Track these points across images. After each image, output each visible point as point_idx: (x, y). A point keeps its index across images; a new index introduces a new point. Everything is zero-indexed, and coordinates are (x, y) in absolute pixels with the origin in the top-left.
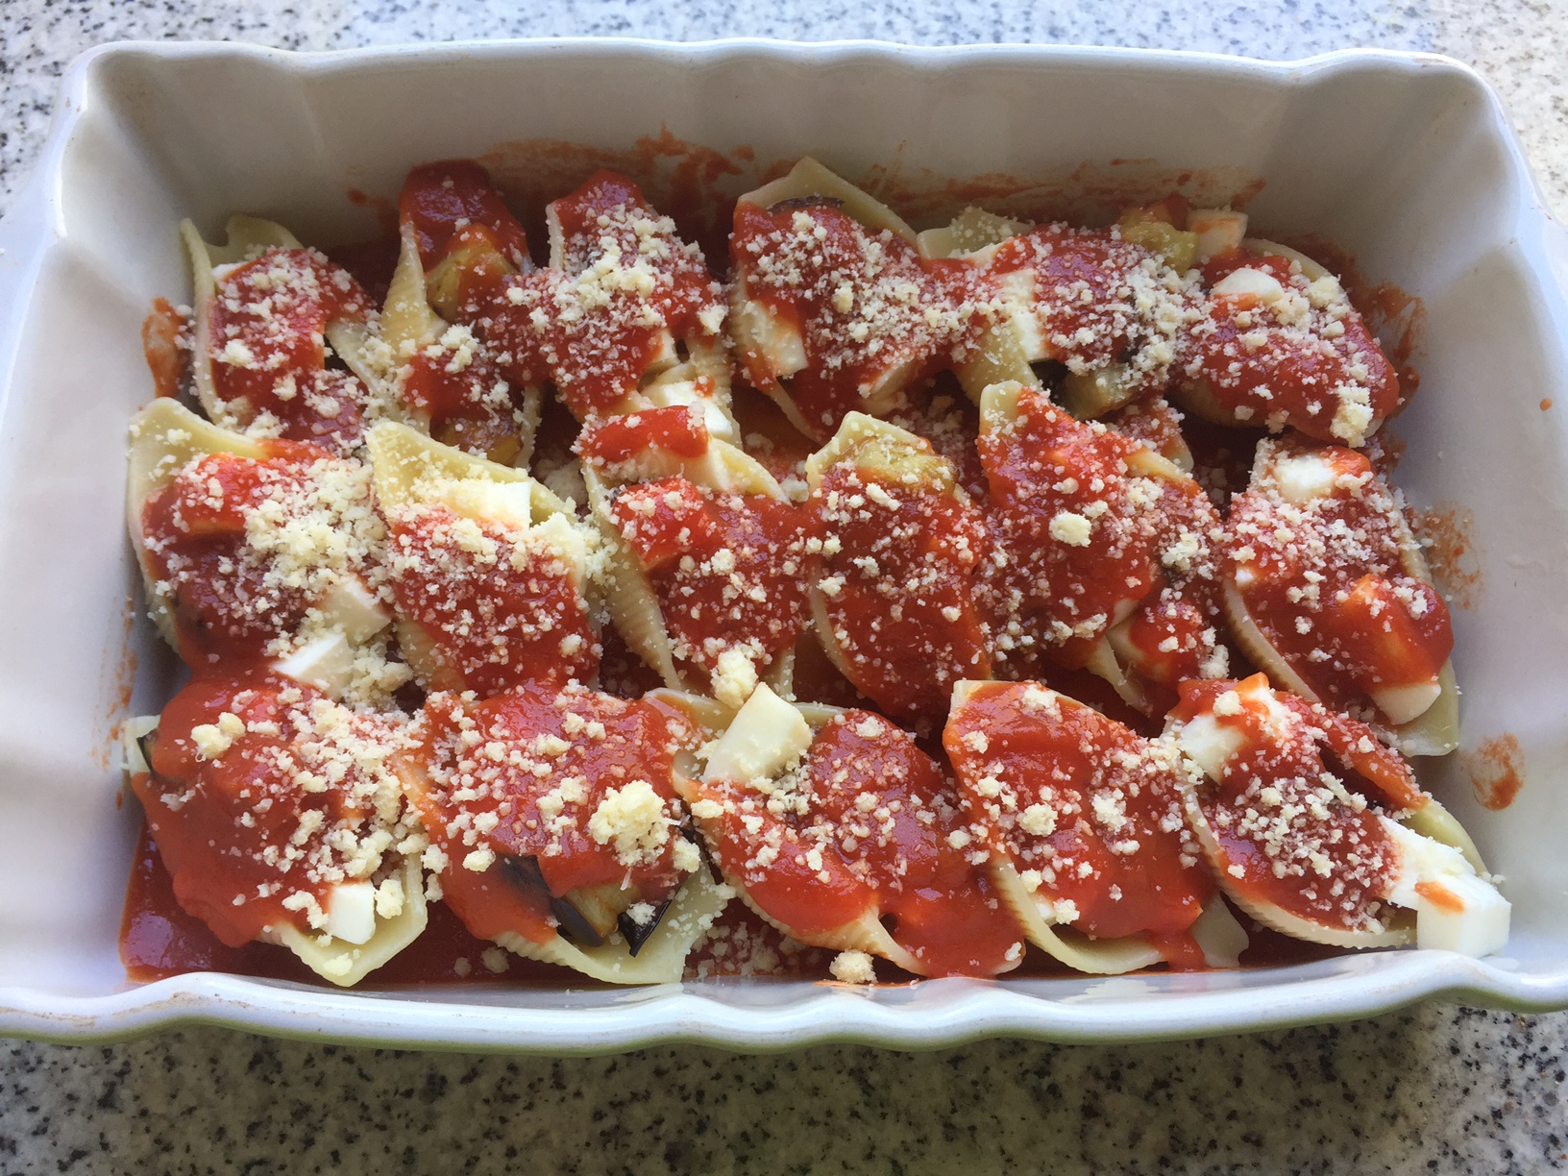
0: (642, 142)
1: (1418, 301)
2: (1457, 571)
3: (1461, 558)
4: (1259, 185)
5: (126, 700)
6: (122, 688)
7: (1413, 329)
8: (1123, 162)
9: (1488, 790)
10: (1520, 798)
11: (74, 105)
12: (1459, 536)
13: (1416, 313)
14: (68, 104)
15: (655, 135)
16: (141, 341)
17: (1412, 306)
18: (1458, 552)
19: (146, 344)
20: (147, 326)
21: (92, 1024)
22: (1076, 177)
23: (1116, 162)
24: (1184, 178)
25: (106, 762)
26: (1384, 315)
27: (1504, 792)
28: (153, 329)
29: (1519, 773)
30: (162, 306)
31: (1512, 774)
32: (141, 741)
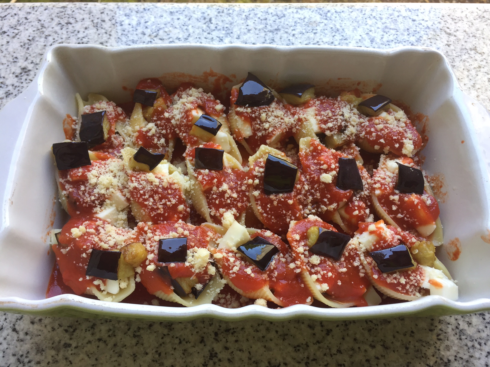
0: (205, 73)
1: (427, 116)
2: (441, 192)
3: (442, 188)
4: (380, 85)
5: (52, 224)
6: (51, 221)
7: (426, 124)
8: (341, 79)
9: (452, 255)
10: (461, 256)
11: (48, 60)
12: (441, 182)
13: (427, 120)
14: (46, 60)
15: (208, 71)
16: (62, 125)
17: (425, 118)
18: (441, 187)
19: (64, 126)
20: (64, 121)
21: (37, 307)
22: (328, 83)
23: (339, 79)
24: (359, 84)
25: (45, 241)
26: (418, 121)
27: (456, 255)
28: (66, 122)
29: (460, 248)
30: (69, 116)
31: (458, 249)
32: (56, 234)
